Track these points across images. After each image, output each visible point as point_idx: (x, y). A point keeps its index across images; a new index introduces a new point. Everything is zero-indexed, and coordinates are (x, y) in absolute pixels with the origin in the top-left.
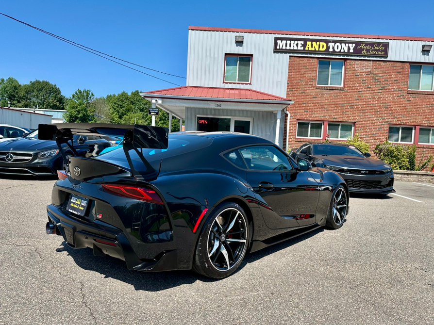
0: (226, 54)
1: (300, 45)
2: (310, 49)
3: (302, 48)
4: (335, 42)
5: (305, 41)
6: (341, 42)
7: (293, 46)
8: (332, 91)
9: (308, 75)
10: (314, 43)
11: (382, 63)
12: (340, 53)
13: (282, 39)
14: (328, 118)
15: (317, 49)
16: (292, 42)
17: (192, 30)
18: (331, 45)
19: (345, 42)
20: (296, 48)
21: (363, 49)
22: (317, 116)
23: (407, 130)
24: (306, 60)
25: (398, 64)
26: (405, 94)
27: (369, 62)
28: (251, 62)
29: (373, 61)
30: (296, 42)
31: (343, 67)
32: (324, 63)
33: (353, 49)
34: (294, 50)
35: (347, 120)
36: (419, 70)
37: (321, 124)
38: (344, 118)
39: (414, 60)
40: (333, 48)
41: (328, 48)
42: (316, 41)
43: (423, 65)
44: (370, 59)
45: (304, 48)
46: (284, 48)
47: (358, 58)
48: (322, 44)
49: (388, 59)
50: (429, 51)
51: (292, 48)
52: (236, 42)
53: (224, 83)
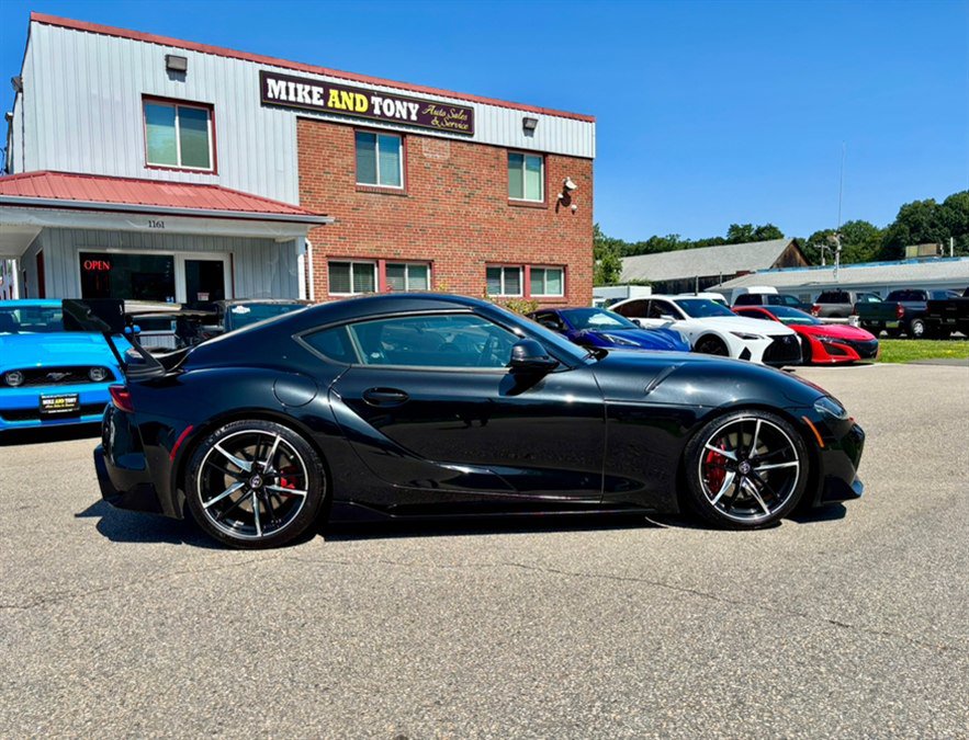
0: (145, 96)
1: (316, 96)
2: (338, 105)
3: (321, 103)
4: (384, 96)
5: (327, 87)
6: (394, 98)
7: (302, 94)
8: (386, 197)
9: (336, 161)
10: (344, 94)
11: (465, 145)
12: (393, 120)
13: (277, 77)
14: (384, 252)
15: (351, 108)
16: (300, 86)
17: (40, 22)
18: (376, 100)
19: (403, 99)
20: (308, 101)
21: (433, 117)
22: (363, 248)
23: (512, 272)
24: (330, 128)
25: (490, 150)
26: (504, 205)
27: (445, 142)
28: (209, 122)
29: (451, 140)
30: (307, 88)
31: (401, 147)
32: (365, 138)
33: (417, 115)
34: (304, 104)
35: (418, 257)
36: (518, 163)
37: (373, 265)
38: (413, 254)
39: (513, 145)
40: (381, 107)
41: (371, 107)
42: (349, 89)
43: (526, 155)
44: (446, 136)
45: (326, 101)
46: (283, 97)
47: (426, 132)
48: (359, 97)
49: (474, 139)
50: (532, 130)
51: (300, 100)
52: (169, 70)
53: (147, 167)
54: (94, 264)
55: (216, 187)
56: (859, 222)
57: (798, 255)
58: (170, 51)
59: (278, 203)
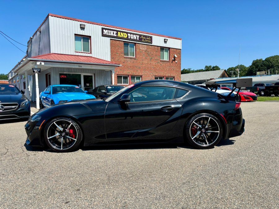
0: (75, 34)
1: (115, 34)
2: (120, 36)
3: (116, 35)
4: (131, 34)
5: (117, 31)
6: (133, 34)
8: (131, 59)
9: (119, 50)
10: (121, 33)
11: (150, 46)
12: (133, 40)
13: (106, 29)
14: (130, 73)
15: (123, 37)
16: (111, 31)
17: (51, 16)
18: (129, 35)
19: (135, 34)
20: (113, 35)
21: (142, 39)
22: (126, 72)
23: (161, 78)
24: (118, 42)
25: (156, 47)
26: (159, 61)
27: (145, 45)
28: (89, 40)
29: (147, 45)
30: (113, 32)
31: (134, 46)
32: (126, 44)
33: (139, 38)
34: (112, 36)
35: (138, 75)
36: (163, 50)
37: (127, 77)
38: (137, 74)
39: (162, 46)
40: (130, 37)
41: (128, 36)
42: (123, 32)
43: (164, 48)
44: (146, 44)
45: (117, 35)
46: (107, 34)
47: (141, 43)
48: (125, 34)
49: (152, 44)
50: (166, 42)
51: (111, 35)
52: (81, 28)
53: (75, 52)
54: (63, 76)
55: (91, 57)
56: (241, 65)
57: (226, 74)
58: (81, 23)
59: (108, 61)
